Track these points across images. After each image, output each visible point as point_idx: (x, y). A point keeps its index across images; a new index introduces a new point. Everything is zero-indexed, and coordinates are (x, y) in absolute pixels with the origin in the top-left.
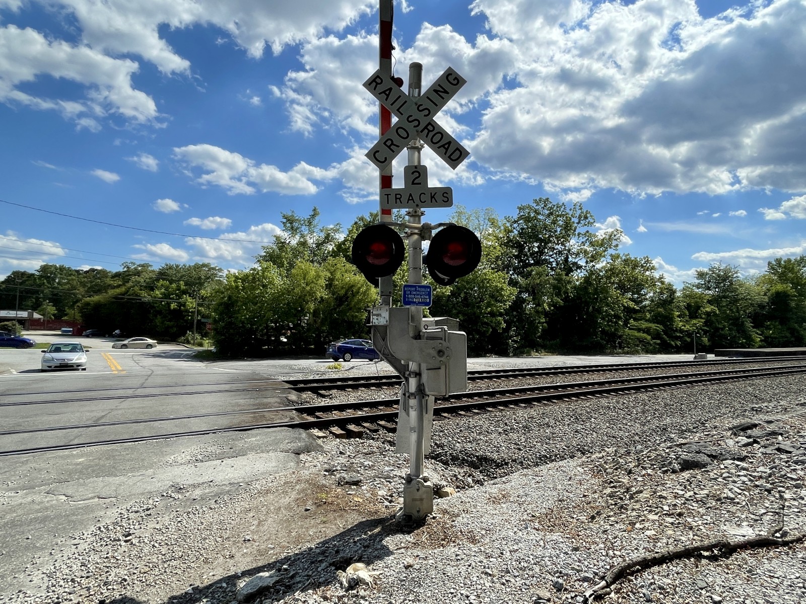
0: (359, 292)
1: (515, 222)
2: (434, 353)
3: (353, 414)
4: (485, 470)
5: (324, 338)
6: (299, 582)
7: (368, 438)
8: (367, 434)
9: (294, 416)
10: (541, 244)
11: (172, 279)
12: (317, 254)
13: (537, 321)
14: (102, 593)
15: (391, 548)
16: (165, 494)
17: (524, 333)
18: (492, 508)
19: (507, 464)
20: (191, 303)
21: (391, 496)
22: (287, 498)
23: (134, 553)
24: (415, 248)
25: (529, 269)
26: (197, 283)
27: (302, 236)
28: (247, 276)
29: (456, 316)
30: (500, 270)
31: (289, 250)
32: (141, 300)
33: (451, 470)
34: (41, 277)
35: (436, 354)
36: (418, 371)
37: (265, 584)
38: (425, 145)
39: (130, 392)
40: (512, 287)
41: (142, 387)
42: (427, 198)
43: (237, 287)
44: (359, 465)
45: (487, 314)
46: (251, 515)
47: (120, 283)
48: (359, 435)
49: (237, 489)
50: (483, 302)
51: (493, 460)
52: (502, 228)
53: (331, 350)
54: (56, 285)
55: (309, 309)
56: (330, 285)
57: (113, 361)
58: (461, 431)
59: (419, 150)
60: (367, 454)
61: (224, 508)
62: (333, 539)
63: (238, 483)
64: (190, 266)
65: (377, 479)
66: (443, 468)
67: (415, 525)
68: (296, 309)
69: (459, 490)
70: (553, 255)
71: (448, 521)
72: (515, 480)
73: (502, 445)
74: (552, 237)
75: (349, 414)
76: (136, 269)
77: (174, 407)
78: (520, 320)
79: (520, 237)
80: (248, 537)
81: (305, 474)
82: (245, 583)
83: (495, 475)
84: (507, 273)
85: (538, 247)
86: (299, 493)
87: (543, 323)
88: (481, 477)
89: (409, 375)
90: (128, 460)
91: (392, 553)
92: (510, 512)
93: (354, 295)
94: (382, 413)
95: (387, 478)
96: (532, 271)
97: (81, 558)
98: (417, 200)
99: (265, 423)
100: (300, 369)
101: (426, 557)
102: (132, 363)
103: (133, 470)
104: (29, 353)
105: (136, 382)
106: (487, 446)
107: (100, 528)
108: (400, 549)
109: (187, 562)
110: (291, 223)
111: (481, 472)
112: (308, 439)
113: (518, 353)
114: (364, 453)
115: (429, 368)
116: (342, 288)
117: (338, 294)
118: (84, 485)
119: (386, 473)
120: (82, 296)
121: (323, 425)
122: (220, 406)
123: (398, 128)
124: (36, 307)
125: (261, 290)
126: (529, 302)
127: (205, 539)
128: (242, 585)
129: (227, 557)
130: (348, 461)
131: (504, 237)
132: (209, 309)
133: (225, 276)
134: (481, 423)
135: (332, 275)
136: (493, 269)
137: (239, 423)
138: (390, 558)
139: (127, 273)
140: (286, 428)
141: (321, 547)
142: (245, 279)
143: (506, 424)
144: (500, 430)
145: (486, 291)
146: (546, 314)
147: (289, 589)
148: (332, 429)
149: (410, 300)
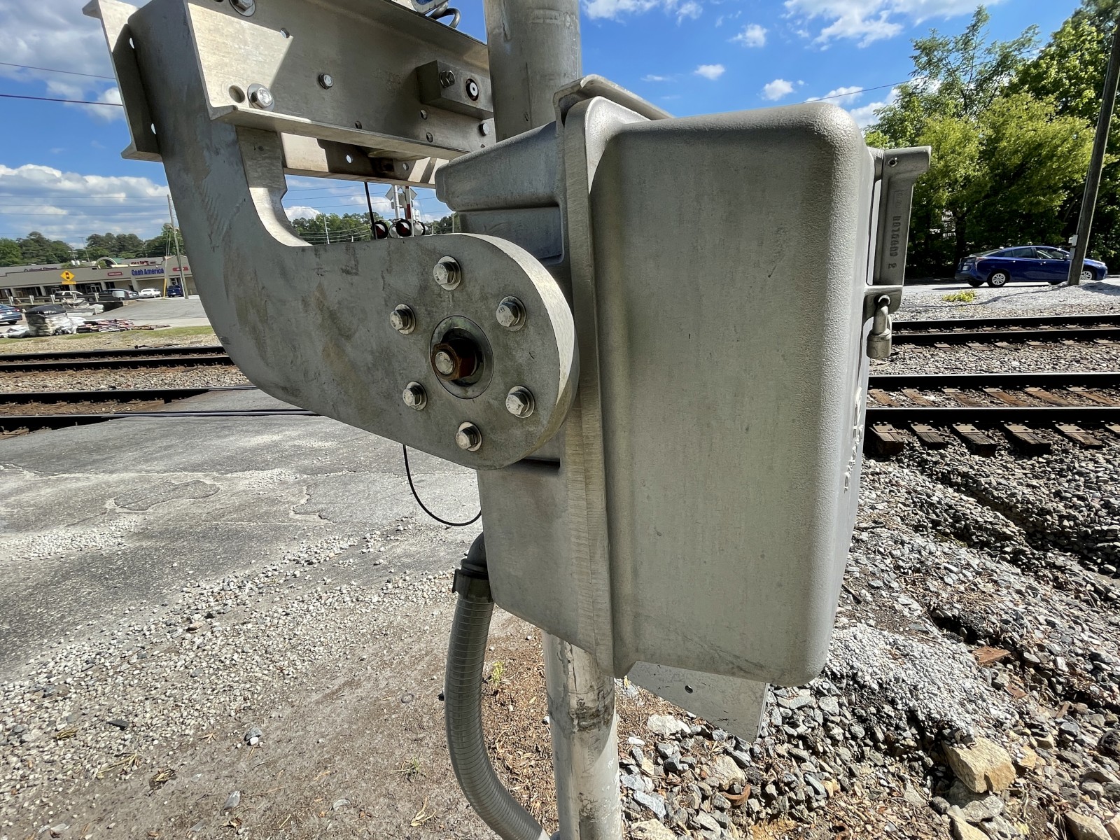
0: (1053, 156)
27: (950, 73)
53: (965, 268)
56: (989, 151)
93: (1040, 162)
110: (927, 55)
117: (1006, 166)
135: (996, 132)
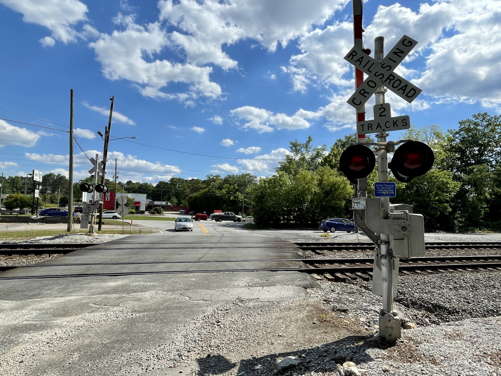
0: (339, 188)
1: (457, 133)
2: (399, 228)
3: (339, 267)
4: (439, 314)
5: (317, 217)
6: (313, 366)
7: (349, 283)
8: (348, 280)
9: (302, 265)
10: (481, 148)
11: (231, 183)
12: (312, 165)
13: (480, 207)
14: (209, 351)
15: (372, 356)
16: (234, 302)
17: (467, 215)
18: (448, 342)
19: (458, 312)
20: (241, 196)
21: (369, 322)
22: (302, 314)
23: (222, 332)
24: (382, 158)
25: (471, 167)
26: (243, 185)
27: (302, 154)
28: (271, 180)
29: (410, 203)
30: (445, 169)
31: (294, 163)
32: (216, 195)
33: (412, 311)
34: (171, 184)
35: (400, 229)
36: (387, 240)
37: (293, 363)
38: (388, 90)
39: (213, 245)
40: (456, 181)
41: (219, 242)
42: (390, 124)
43: (265, 187)
44: (345, 300)
45: (436, 201)
46: (281, 321)
47: (206, 186)
48: (344, 280)
49: (272, 305)
50: (431, 193)
51: (445, 308)
52: (446, 138)
53: (322, 225)
54: (177, 188)
55: (307, 199)
56: (320, 184)
57: (204, 228)
58: (418, 284)
59: (383, 93)
60: (350, 293)
61: (266, 315)
62: (332, 344)
63: (273, 301)
64: (240, 175)
65: (358, 310)
66: (405, 309)
67: (388, 344)
68: (299, 199)
69: (419, 326)
70: (492, 155)
71: (413, 346)
72: (467, 324)
73: (453, 298)
74: (491, 142)
75: (336, 266)
76: (213, 178)
77: (235, 254)
78: (464, 206)
79: (462, 144)
80: (280, 334)
81: (311, 301)
82: (281, 361)
83: (448, 319)
84: (451, 171)
85: (478, 150)
86: (308, 312)
87: (486, 208)
88: (437, 319)
89: (381, 243)
90: (215, 282)
91: (373, 360)
92: (464, 347)
93: (336, 190)
94: (358, 267)
95: (365, 310)
96: (473, 168)
97: (198, 330)
98: (384, 127)
99: (285, 268)
100: (303, 236)
101: (398, 367)
102: (212, 230)
103: (217, 287)
104: (168, 223)
105: (215, 240)
106: (440, 297)
107: (205, 316)
108: (378, 358)
109: (249, 342)
110: (295, 147)
111: (436, 316)
112: (312, 279)
113: (463, 230)
114: (348, 292)
115: (395, 238)
116: (328, 185)
117: (326, 189)
118: (196, 292)
119: (364, 307)
120: (189, 193)
121: (320, 272)
122: (259, 256)
123: (368, 81)
124: (169, 199)
125: (279, 188)
126: (472, 192)
127: (257, 331)
128: (280, 361)
129: (270, 343)
130: (338, 296)
131: (448, 145)
132: (250, 199)
133: (258, 180)
134: (434, 280)
135: (321, 178)
136: (439, 168)
137: (270, 266)
138: (372, 362)
139: (209, 181)
140: (297, 272)
141: (325, 348)
142: (270, 182)
143: (456, 283)
144: (451, 287)
145: (434, 185)
146: (487, 201)
147: (308, 369)
148: (326, 275)
149: (380, 193)
